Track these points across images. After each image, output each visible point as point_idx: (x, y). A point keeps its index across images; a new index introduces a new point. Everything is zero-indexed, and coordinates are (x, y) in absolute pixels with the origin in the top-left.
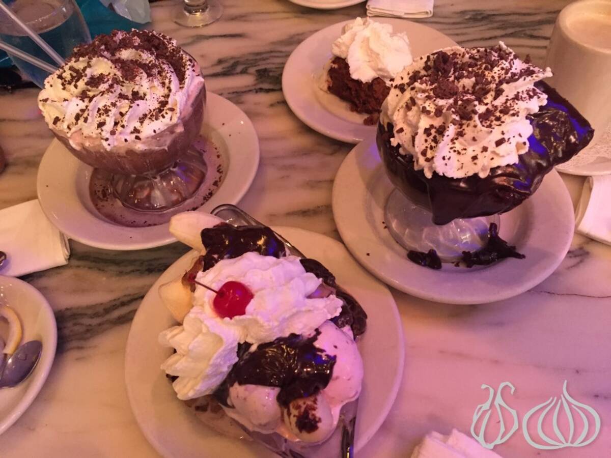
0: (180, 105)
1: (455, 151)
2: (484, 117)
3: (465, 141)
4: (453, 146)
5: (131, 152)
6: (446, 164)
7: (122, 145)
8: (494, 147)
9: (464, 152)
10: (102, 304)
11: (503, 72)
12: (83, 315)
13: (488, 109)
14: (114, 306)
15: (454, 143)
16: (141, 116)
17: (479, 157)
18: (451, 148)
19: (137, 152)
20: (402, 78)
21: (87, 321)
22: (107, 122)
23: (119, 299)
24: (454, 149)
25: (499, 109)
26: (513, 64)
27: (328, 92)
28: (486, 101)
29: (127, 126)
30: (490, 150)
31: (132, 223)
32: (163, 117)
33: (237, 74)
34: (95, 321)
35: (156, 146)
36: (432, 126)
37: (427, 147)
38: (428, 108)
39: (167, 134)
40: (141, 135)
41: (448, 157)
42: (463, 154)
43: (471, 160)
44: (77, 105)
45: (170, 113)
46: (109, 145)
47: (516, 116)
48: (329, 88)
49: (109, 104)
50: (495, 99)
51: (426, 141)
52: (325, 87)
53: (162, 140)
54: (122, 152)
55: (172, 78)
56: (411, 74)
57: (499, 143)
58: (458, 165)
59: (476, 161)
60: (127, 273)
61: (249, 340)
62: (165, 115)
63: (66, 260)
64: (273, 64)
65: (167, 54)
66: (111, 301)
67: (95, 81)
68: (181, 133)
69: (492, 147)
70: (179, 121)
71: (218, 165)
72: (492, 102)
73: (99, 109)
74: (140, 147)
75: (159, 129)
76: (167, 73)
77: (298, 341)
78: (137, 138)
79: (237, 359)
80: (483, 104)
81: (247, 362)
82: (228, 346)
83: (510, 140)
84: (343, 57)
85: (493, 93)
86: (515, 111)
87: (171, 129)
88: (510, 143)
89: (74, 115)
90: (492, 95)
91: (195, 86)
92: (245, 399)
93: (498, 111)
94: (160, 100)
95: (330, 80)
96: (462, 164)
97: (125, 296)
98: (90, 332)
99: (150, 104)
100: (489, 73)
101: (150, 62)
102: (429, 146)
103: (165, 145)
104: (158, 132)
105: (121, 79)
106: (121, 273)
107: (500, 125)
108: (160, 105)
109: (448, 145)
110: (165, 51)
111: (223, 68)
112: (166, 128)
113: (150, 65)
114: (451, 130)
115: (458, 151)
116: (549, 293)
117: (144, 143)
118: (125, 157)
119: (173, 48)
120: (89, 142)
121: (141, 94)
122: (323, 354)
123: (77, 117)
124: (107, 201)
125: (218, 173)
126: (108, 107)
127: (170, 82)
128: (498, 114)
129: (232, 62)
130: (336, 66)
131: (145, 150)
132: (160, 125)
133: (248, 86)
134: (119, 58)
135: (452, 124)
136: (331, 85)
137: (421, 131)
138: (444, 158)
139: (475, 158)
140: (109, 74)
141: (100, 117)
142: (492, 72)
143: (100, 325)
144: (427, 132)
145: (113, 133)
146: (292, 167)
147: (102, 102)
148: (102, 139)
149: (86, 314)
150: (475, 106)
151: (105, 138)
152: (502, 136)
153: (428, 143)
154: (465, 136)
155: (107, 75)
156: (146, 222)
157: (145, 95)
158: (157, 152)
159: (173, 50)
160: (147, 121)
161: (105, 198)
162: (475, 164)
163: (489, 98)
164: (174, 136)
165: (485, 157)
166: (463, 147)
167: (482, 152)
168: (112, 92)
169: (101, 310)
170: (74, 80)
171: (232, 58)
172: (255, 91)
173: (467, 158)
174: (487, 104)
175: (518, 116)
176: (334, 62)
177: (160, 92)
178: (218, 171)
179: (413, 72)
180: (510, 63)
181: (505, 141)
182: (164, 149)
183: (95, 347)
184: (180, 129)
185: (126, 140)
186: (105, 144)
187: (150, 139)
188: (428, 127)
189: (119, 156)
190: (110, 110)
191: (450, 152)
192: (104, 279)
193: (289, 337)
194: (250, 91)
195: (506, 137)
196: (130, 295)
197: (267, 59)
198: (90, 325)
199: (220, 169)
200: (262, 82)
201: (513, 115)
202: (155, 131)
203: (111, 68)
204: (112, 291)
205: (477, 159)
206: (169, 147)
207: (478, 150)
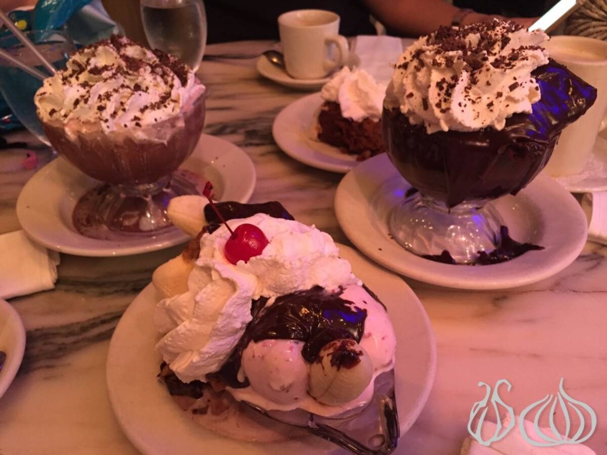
0: (183, 100)
1: (469, 100)
2: (496, 64)
3: (479, 88)
4: (467, 94)
5: (129, 141)
6: (463, 111)
7: (121, 131)
8: (508, 92)
9: (479, 100)
10: (78, 323)
12: (55, 335)
13: (496, 60)
14: (92, 324)
15: (468, 92)
16: (142, 107)
17: (494, 103)
19: (136, 141)
21: (59, 340)
22: (108, 108)
23: (99, 317)
24: (468, 97)
25: (508, 58)
27: (318, 140)
28: (494, 52)
29: (128, 110)
30: (505, 95)
32: (165, 106)
33: (227, 134)
34: (70, 340)
35: (156, 138)
36: (443, 80)
37: (440, 101)
38: (439, 61)
39: (167, 126)
40: (141, 123)
41: (464, 104)
42: (478, 103)
43: (486, 107)
44: (78, 91)
45: (172, 104)
46: (108, 127)
48: (319, 136)
49: (111, 90)
50: (502, 48)
51: (439, 95)
52: (315, 134)
53: (163, 131)
54: (120, 140)
55: (175, 78)
56: (413, 53)
57: (513, 87)
58: (473, 114)
59: (491, 108)
60: (109, 294)
61: (266, 294)
62: (167, 105)
66: (89, 321)
67: (96, 71)
68: (180, 129)
69: (506, 92)
70: (181, 115)
72: (499, 52)
73: (100, 96)
74: (140, 135)
75: (161, 118)
77: (322, 294)
78: (138, 124)
79: (250, 318)
80: (491, 55)
81: (264, 319)
83: (523, 84)
84: (333, 99)
85: (500, 43)
86: (524, 56)
87: (172, 121)
88: (524, 87)
89: (73, 101)
90: (499, 45)
92: (263, 357)
94: (161, 96)
96: (478, 113)
97: (106, 314)
98: (63, 351)
100: (492, 32)
102: (442, 100)
103: (165, 139)
104: (159, 121)
105: (125, 69)
106: (102, 294)
107: (511, 68)
108: (161, 99)
109: (462, 92)
112: (167, 118)
115: (472, 99)
117: (144, 131)
118: (122, 147)
120: (86, 128)
121: (144, 87)
122: (352, 306)
123: (77, 102)
126: (110, 93)
127: (172, 81)
128: (507, 61)
130: (326, 109)
131: (145, 140)
132: (161, 114)
135: (463, 71)
136: (321, 133)
137: (433, 84)
138: (460, 105)
139: (490, 105)
140: (113, 65)
141: (101, 101)
143: (75, 343)
144: (439, 85)
145: (114, 114)
147: (104, 88)
149: (59, 334)
150: (484, 55)
151: (104, 119)
152: (515, 82)
153: (441, 97)
154: (478, 83)
155: (111, 66)
157: (147, 88)
158: (157, 145)
160: (147, 111)
162: (492, 111)
163: (497, 48)
164: (175, 130)
165: (501, 102)
166: (476, 97)
167: (497, 98)
168: (115, 78)
169: (77, 329)
170: (76, 74)
172: (244, 145)
173: (482, 106)
174: (495, 54)
175: (527, 60)
176: (324, 106)
177: (163, 88)
179: (415, 51)
181: (518, 85)
182: (163, 144)
183: (69, 364)
184: (181, 124)
185: (126, 126)
186: (104, 125)
187: (150, 127)
188: (439, 81)
189: (116, 146)
190: (112, 96)
192: (83, 299)
193: (311, 289)
195: (519, 81)
196: (111, 313)
197: (255, 123)
198: (63, 344)
200: (251, 139)
201: (523, 59)
202: (156, 120)
203: (116, 58)
204: (91, 311)
205: (493, 105)
206: (168, 142)
207: (493, 98)
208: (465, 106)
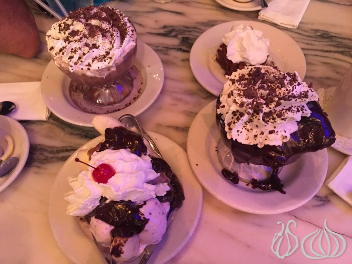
0: (116, 56)
1: (246, 129)
2: (268, 115)
3: (253, 125)
4: (245, 125)
5: (84, 75)
6: (238, 135)
7: (80, 71)
8: (267, 134)
9: (251, 131)
10: (56, 147)
11: (287, 92)
12: (45, 150)
13: (270, 111)
14: (62, 150)
15: (247, 124)
16: (94, 57)
17: (258, 136)
18: (244, 127)
19: (88, 76)
20: (235, 76)
21: (46, 154)
22: (75, 57)
23: (66, 147)
24: (246, 127)
25: (277, 113)
26: (295, 88)
27: (216, 61)
28: (270, 106)
29: (84, 62)
30: (265, 134)
31: (85, 108)
32: (105, 61)
33: (171, 36)
34: (51, 155)
35: (98, 75)
36: (238, 111)
37: (232, 121)
38: (237, 101)
39: (105, 70)
40: (91, 68)
41: (241, 131)
42: (250, 132)
43: (254, 136)
44: (62, 44)
45: (109, 60)
46: (72, 69)
47: (284, 121)
48: (217, 59)
49: (78, 47)
50: (276, 107)
51: (232, 118)
52: (215, 58)
53: (102, 73)
54: (80, 74)
55: (116, 41)
56: (240, 75)
57: (271, 132)
58: (246, 137)
59: (256, 138)
60: (75, 135)
61: (107, 197)
62: (106, 60)
63: (46, 118)
64: (193, 35)
65: (120, 25)
66: (62, 147)
67: (74, 33)
68: (114, 71)
69: (266, 133)
70: (114, 65)
71: (139, 88)
72: (273, 108)
73: (72, 49)
74: (89, 74)
75: (101, 67)
76: (115, 37)
77: (132, 205)
78: (89, 69)
79: (99, 204)
80: (268, 107)
81: (103, 207)
82: (94, 197)
83: (278, 132)
84: (226, 44)
85: (275, 103)
86: (285, 117)
87: (108, 68)
88: (277, 134)
89: (59, 49)
90: (274, 104)
91: (129, 47)
92: (95, 226)
93: (275, 114)
94: (107, 51)
95: (218, 55)
96: (249, 137)
97: (69, 146)
98: (47, 160)
99: (101, 52)
100: (278, 90)
101: (107, 29)
102: (233, 121)
103: (104, 76)
104: (100, 68)
105: (87, 36)
106: (71, 134)
107: (273, 123)
108: (106, 53)
109: (243, 124)
110: (118, 23)
111: (165, 31)
112: (105, 67)
113: (106, 30)
114: (246, 117)
115: (248, 129)
116: (296, 217)
117: (92, 72)
118: (80, 77)
119: (124, 22)
120: (64, 65)
121: (97, 45)
122: (142, 217)
123: (61, 50)
124: (76, 92)
125: (138, 93)
126: (77, 49)
127: (114, 42)
128: (275, 116)
129: (171, 29)
130: (221, 49)
131: (92, 76)
132: (103, 65)
133: (174, 46)
134: (90, 23)
135: (246, 114)
136: (218, 58)
137: (230, 112)
138: (238, 131)
139: (256, 136)
140: (82, 31)
141: (71, 53)
142: (280, 90)
143: (52, 158)
144: (234, 113)
145: (76, 64)
146: (180, 100)
147: (75, 45)
148: (69, 65)
149: (47, 150)
150: (263, 107)
151: (71, 65)
152: (274, 129)
153: (234, 119)
154: (253, 123)
155: (81, 32)
156: (91, 110)
157: (99, 46)
158: (99, 78)
159: (123, 23)
160: (96, 61)
161: (76, 91)
162: (255, 139)
163: (272, 106)
164: (109, 72)
165: (261, 137)
166: (251, 128)
167: (260, 134)
168: (80, 42)
169: (55, 150)
170: (65, 30)
171: (172, 26)
172: (177, 49)
173: (251, 135)
174: (270, 108)
175: (285, 121)
176: (221, 46)
177: (108, 46)
178: (139, 92)
179: (242, 75)
180: (293, 87)
181: (275, 132)
182: (103, 78)
183: (46, 169)
184: (114, 69)
185: (82, 69)
186: (70, 68)
187: (95, 71)
188: (235, 110)
189: (78, 75)
190: (77, 51)
191: (242, 129)
192: (62, 134)
193: (128, 201)
194: (174, 48)
195: (276, 130)
196: (71, 147)
197: (191, 31)
198: (47, 157)
199: (140, 91)
200: (183, 45)
201: (283, 119)
202: (99, 68)
203: (83, 28)
204: (64, 142)
205: (257, 137)
206: (106, 77)
207: (259, 133)
208: (241, 132)
